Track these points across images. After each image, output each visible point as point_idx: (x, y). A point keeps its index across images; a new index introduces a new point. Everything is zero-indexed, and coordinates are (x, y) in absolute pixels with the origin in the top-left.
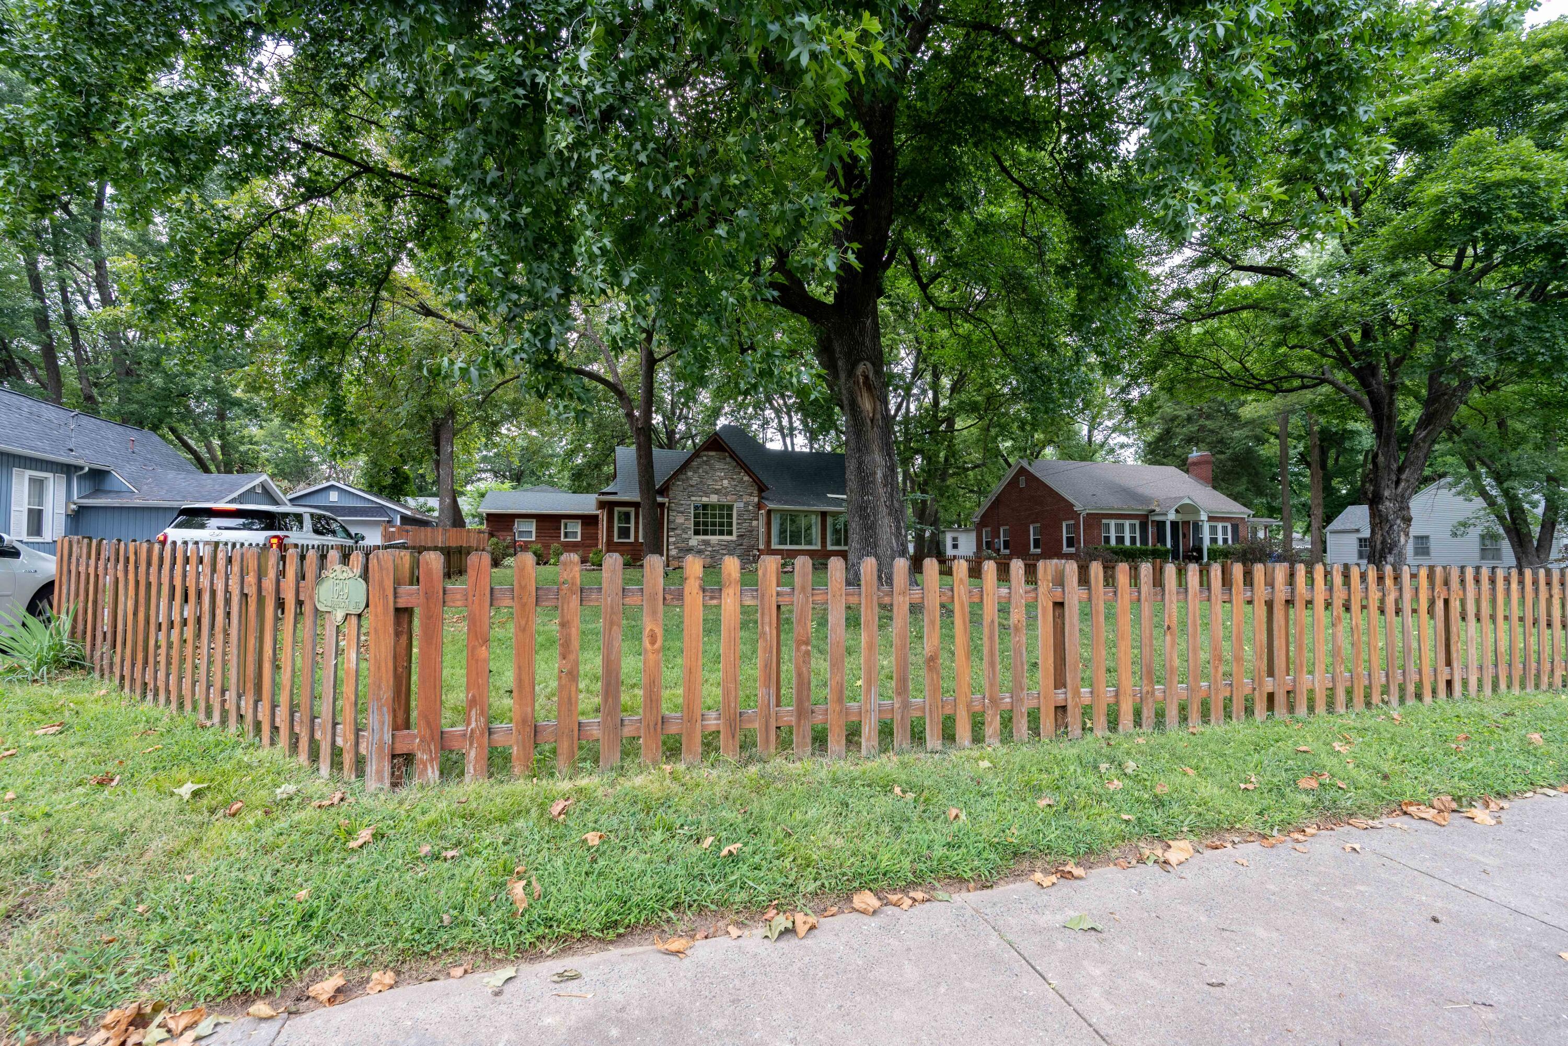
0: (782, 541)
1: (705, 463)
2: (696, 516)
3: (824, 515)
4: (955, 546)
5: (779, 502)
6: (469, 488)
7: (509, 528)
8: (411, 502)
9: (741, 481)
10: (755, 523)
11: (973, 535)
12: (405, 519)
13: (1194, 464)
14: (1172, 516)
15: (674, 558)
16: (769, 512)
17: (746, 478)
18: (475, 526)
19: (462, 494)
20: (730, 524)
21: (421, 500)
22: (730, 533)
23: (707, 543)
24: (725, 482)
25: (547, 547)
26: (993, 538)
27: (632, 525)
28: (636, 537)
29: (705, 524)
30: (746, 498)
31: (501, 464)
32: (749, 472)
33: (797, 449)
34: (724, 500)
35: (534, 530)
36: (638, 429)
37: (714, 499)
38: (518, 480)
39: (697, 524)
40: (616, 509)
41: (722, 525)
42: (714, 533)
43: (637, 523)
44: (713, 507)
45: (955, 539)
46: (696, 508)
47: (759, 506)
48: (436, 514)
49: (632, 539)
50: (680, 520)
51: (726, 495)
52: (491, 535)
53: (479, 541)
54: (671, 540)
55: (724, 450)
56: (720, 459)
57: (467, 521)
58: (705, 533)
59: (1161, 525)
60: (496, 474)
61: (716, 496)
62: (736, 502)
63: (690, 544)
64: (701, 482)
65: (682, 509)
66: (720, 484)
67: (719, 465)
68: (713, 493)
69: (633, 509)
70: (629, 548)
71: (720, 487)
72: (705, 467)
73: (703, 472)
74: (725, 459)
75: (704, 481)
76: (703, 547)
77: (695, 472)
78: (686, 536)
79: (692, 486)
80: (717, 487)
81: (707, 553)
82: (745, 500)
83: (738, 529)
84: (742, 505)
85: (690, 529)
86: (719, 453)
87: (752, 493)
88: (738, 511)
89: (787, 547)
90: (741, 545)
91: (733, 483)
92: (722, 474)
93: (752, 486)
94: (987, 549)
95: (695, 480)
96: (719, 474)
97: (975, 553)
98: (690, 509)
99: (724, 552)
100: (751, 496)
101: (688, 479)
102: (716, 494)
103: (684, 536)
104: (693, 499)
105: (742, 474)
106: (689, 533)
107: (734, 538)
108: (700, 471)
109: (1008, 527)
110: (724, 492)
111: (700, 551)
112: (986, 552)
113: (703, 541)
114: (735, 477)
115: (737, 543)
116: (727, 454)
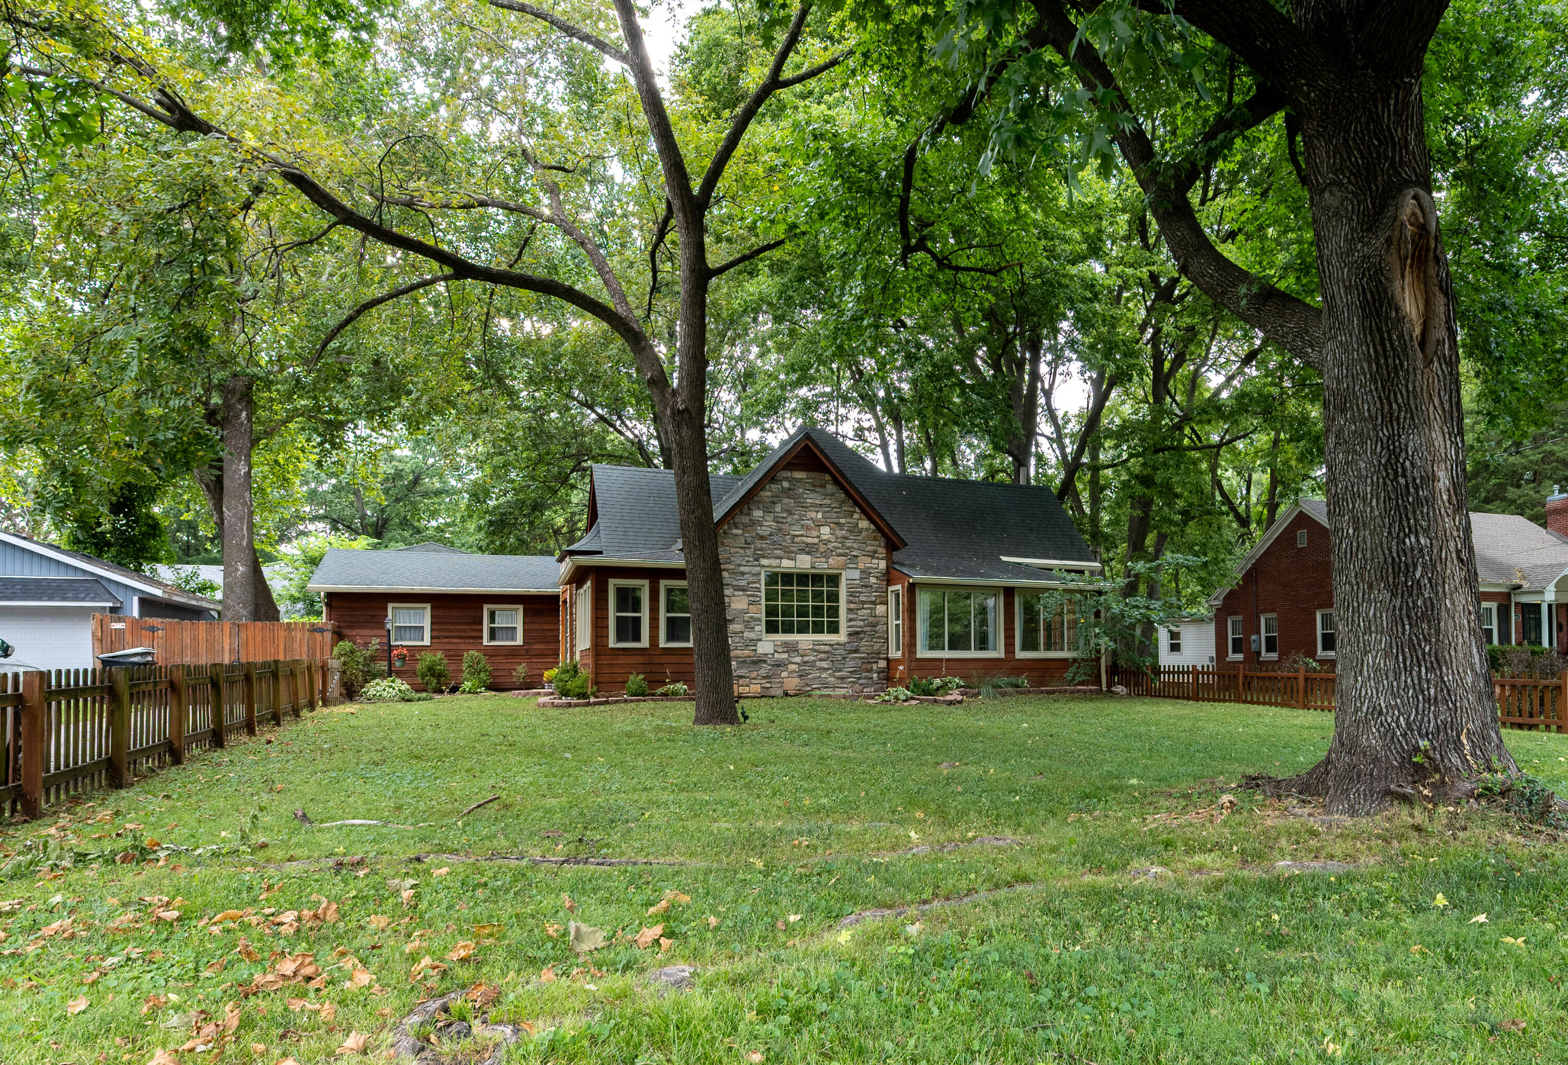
0: (935, 642)
1: (787, 492)
2: (771, 596)
3: (1009, 592)
4: (1175, 648)
5: (926, 569)
6: (284, 548)
7: (378, 621)
8: (165, 572)
9: (854, 529)
10: (880, 609)
11: (1210, 630)
12: (149, 605)
13: (1556, 511)
14: (1550, 596)
16: (912, 588)
17: (864, 524)
18: (296, 618)
19: (271, 558)
20: (834, 611)
21: (188, 569)
22: (834, 628)
23: (791, 648)
24: (825, 530)
25: (455, 657)
26: (1247, 634)
27: (645, 615)
28: (654, 637)
29: (787, 612)
30: (864, 562)
31: (343, 506)
32: (869, 511)
34: (824, 566)
35: (427, 624)
36: (677, 413)
37: (804, 563)
38: (378, 534)
39: (771, 611)
40: (613, 583)
41: (818, 611)
42: (803, 629)
43: (654, 610)
44: (803, 578)
45: (1174, 635)
46: (770, 579)
47: (889, 577)
48: (219, 595)
49: (647, 643)
50: (740, 603)
51: (826, 555)
52: (339, 636)
53: (312, 649)
55: (824, 468)
56: (814, 487)
57: (282, 608)
58: (788, 629)
59: (1531, 612)
60: (335, 524)
61: (808, 557)
62: (845, 568)
63: (760, 650)
64: (780, 530)
65: (743, 583)
66: (815, 533)
67: (812, 498)
68: (802, 551)
69: (646, 583)
70: (640, 659)
71: (816, 540)
72: (786, 501)
73: (783, 510)
74: (823, 486)
75: (786, 527)
76: (785, 656)
77: (767, 510)
78: (752, 635)
79: (762, 538)
80: (809, 540)
81: (793, 667)
82: (861, 566)
83: (850, 620)
84: (856, 574)
85: (759, 620)
86: (813, 474)
87: (875, 552)
88: (849, 587)
89: (947, 654)
90: (856, 651)
91: (839, 533)
92: (820, 515)
93: (875, 539)
94: (1234, 652)
95: (767, 526)
96: (813, 515)
97: (1211, 659)
98: (759, 581)
99: (825, 665)
100: (873, 557)
101: (753, 523)
102: (808, 553)
103: (748, 634)
104: (765, 562)
105: (856, 516)
106: (757, 628)
107: (842, 637)
108: (778, 508)
109: (1274, 615)
110: (822, 548)
111: (779, 665)
112: (1233, 657)
113: (785, 644)
114: (842, 521)
115: (848, 647)
116: (827, 477)
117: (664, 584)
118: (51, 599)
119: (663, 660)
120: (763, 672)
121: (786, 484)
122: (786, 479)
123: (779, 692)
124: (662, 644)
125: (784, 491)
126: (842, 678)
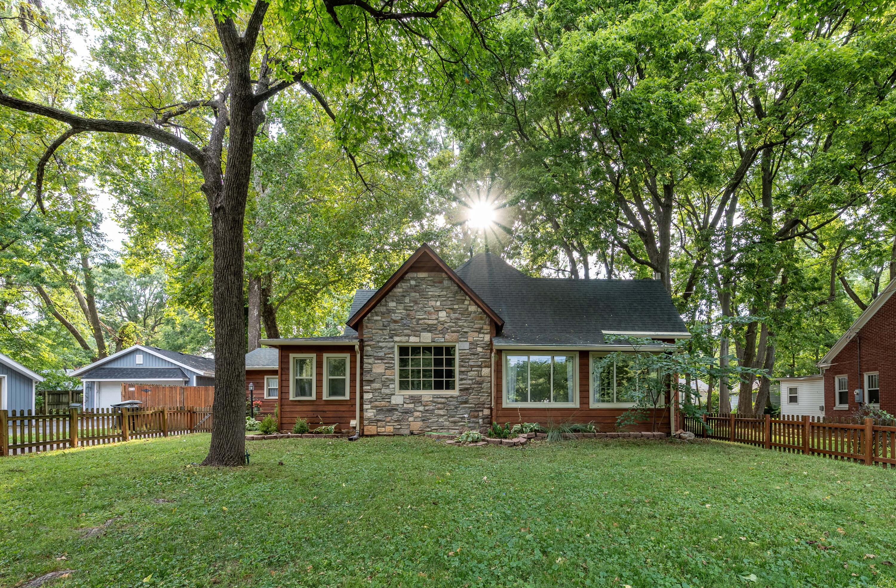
0: (520, 396)
1: (414, 289)
2: (402, 362)
3: (584, 355)
4: (793, 399)
9: (465, 313)
10: (485, 371)
11: (820, 385)
15: (371, 421)
16: (499, 354)
17: (473, 308)
20: (451, 374)
22: (450, 386)
23: (416, 400)
24: (443, 315)
26: (852, 387)
27: (314, 377)
28: (319, 393)
30: (473, 336)
32: (475, 299)
33: (592, 276)
34: (441, 341)
37: (427, 339)
39: (403, 373)
40: (293, 357)
41: (438, 373)
42: (427, 386)
43: (319, 374)
44: (426, 350)
45: (793, 390)
46: (403, 351)
47: (492, 347)
49: (314, 397)
50: (379, 368)
51: (443, 332)
54: (367, 396)
55: (441, 270)
56: (434, 284)
58: (416, 386)
61: (429, 335)
62: (458, 341)
63: (393, 402)
64: (408, 315)
65: (381, 354)
66: (434, 317)
67: (433, 291)
68: (425, 330)
69: (314, 355)
70: (310, 408)
71: (435, 322)
72: (413, 294)
73: (411, 301)
74: (441, 282)
75: (411, 313)
76: (411, 406)
77: (399, 302)
78: (387, 391)
79: (395, 322)
80: (430, 322)
81: (417, 414)
82: (470, 339)
83: (461, 380)
84: (466, 346)
85: (393, 380)
86: (433, 274)
87: (481, 328)
88: (461, 355)
89: (530, 405)
90: (466, 402)
91: (453, 316)
92: (438, 303)
93: (481, 319)
94: (841, 403)
95: (399, 313)
96: (433, 303)
97: (822, 408)
98: (393, 353)
99: (441, 412)
100: (479, 333)
101: (389, 311)
102: (429, 331)
103: (385, 391)
104: (397, 339)
105: (466, 302)
106: (391, 386)
107: (455, 393)
108: (407, 300)
109: (876, 373)
110: (440, 327)
111: (407, 412)
112: (839, 406)
113: (412, 397)
114: (456, 307)
115: (460, 399)
116: (444, 275)
117: (325, 355)
118: (159, 377)
119: (326, 408)
120: (395, 417)
121: (413, 282)
122: (413, 278)
123: (407, 432)
124: (325, 398)
125: (411, 287)
126: (455, 422)
